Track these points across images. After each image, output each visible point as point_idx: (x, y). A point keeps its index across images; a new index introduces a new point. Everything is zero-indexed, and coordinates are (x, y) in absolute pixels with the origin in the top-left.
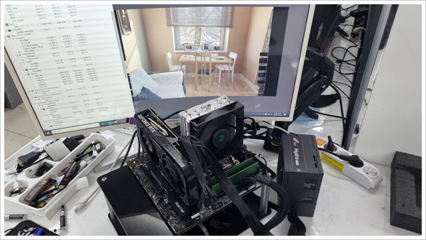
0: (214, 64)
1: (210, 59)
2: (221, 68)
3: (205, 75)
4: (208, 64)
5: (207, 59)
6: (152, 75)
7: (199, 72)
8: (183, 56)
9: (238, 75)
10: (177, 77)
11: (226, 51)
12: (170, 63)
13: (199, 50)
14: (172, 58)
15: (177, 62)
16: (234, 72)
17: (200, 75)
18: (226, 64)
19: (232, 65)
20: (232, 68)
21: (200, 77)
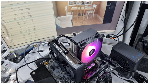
0: (86, 11)
1: (84, 9)
2: (89, 12)
3: (82, 16)
4: (83, 11)
5: (83, 9)
6: (58, 18)
7: (79, 15)
8: (72, 8)
9: (96, 15)
10: (69, 18)
11: (92, 4)
12: (66, 11)
13: (80, 5)
14: (67, 9)
15: (69, 11)
16: (94, 14)
17: (79, 16)
18: (91, 10)
19: (94, 10)
20: (94, 12)
21: (79, 17)
